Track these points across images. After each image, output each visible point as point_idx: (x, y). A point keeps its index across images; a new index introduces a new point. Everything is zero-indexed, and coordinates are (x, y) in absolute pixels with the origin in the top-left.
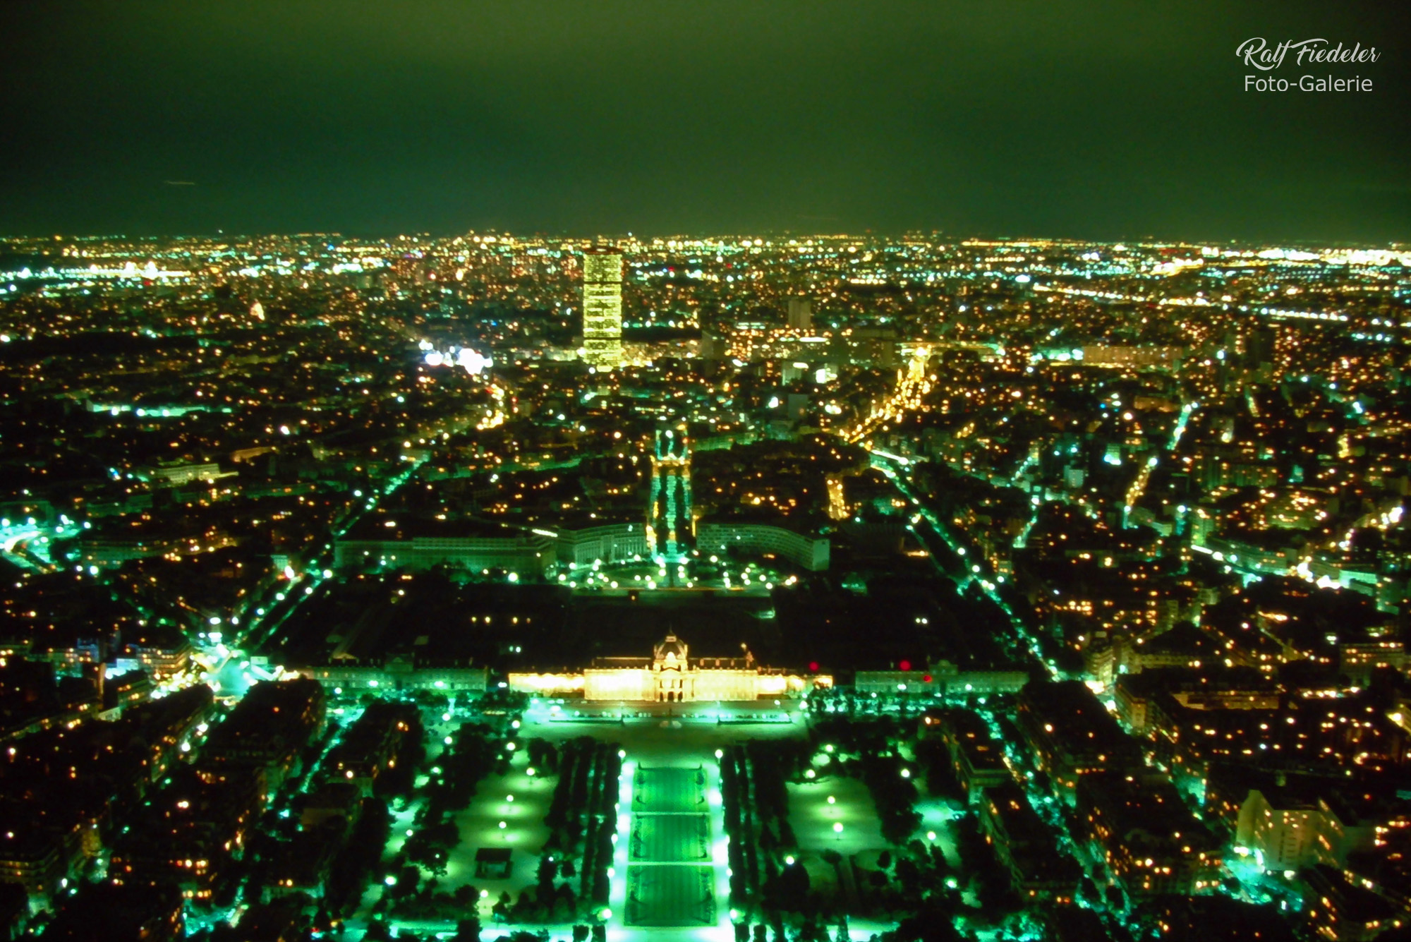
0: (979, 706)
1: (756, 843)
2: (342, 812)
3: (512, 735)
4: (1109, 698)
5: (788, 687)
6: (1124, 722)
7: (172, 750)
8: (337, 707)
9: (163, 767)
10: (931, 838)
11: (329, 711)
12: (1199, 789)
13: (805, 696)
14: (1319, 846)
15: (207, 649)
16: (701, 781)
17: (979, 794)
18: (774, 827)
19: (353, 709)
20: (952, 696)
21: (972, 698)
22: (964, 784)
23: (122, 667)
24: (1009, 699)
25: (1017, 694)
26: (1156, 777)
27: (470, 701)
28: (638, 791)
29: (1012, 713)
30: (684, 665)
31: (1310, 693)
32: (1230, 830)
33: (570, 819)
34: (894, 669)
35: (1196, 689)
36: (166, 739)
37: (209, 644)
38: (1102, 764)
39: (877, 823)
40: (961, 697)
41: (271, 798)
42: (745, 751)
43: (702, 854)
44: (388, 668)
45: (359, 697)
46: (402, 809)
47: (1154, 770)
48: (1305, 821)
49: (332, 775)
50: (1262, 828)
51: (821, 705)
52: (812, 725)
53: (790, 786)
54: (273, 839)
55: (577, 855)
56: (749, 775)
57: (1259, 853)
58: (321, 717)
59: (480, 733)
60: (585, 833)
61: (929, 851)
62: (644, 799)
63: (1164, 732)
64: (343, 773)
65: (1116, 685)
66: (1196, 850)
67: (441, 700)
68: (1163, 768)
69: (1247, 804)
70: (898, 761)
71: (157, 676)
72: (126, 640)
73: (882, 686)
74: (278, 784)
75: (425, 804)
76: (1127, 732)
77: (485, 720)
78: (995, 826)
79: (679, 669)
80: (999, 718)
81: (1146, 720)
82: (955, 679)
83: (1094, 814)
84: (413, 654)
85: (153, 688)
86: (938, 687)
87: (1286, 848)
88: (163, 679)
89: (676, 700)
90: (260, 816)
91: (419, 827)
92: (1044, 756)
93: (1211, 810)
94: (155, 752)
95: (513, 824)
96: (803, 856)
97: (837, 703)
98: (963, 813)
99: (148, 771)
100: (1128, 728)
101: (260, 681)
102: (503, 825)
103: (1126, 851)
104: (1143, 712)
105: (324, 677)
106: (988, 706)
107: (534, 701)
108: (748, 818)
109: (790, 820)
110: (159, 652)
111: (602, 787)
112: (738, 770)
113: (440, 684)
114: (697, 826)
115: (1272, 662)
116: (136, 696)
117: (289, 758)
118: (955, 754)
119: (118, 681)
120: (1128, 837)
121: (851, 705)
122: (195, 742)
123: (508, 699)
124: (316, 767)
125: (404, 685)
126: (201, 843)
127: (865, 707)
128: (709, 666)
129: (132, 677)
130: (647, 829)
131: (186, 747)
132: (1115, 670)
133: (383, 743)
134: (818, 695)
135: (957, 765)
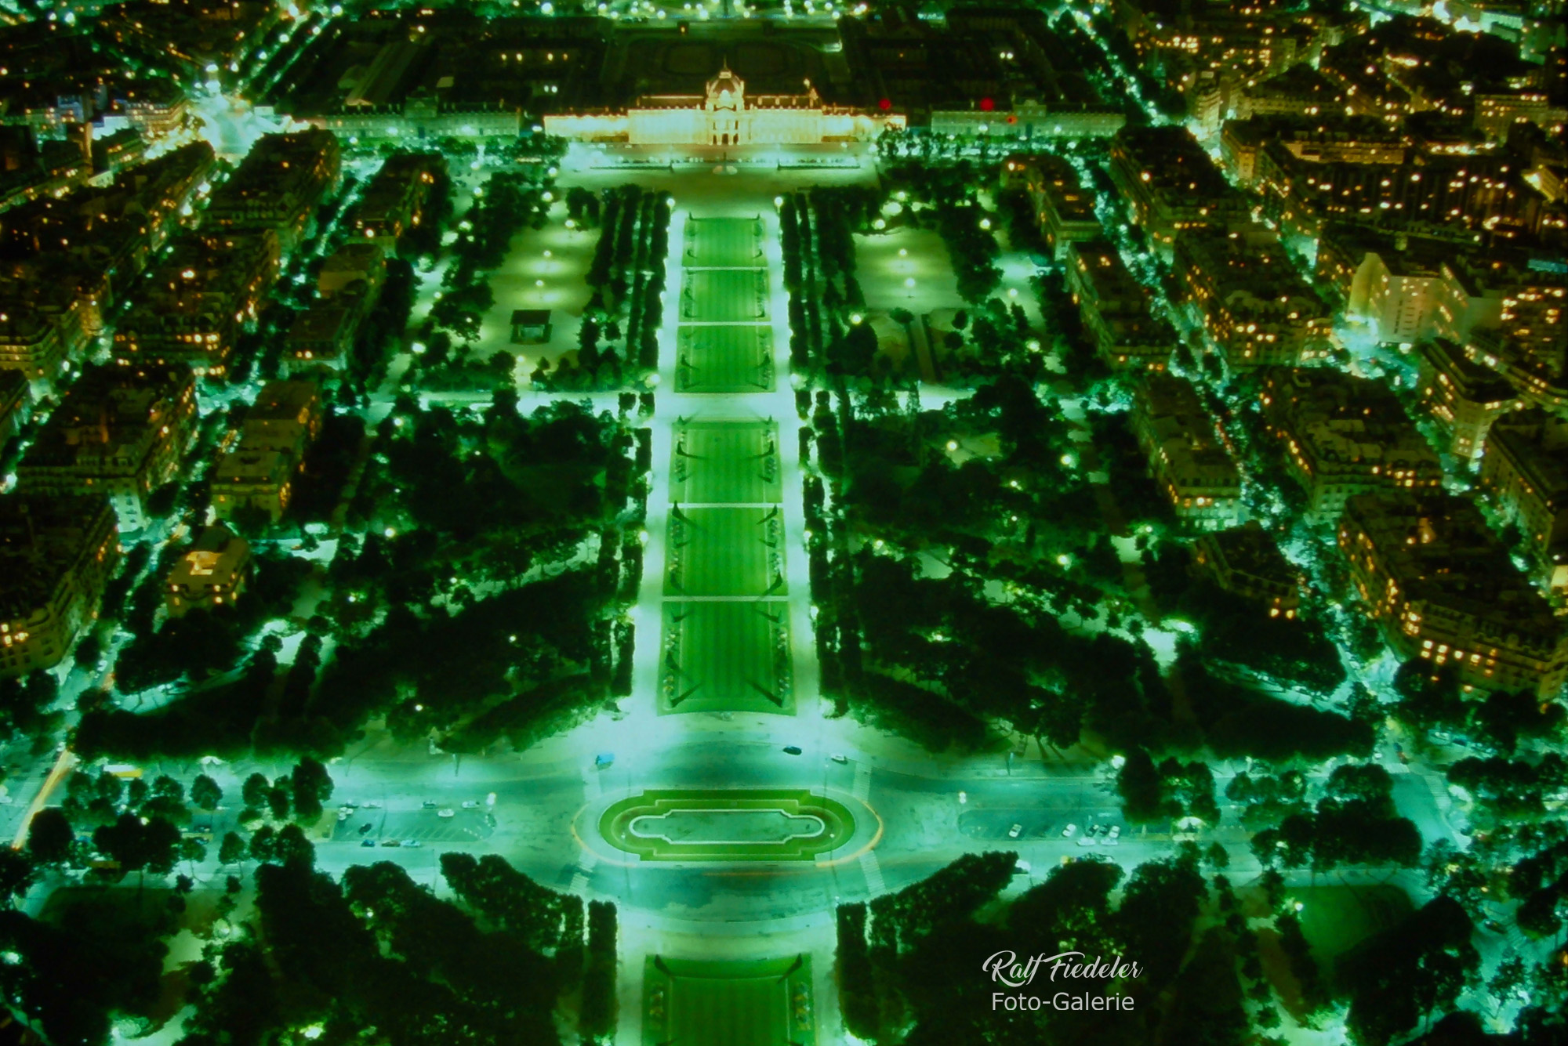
0: (1069, 151)
1: (820, 301)
2: (363, 275)
3: (549, 184)
4: (1213, 146)
5: (856, 128)
6: (1230, 173)
7: (171, 215)
8: (353, 159)
9: (164, 234)
10: (1011, 297)
11: (344, 163)
12: (1310, 249)
13: (875, 137)
14: (1440, 318)
15: (205, 101)
16: (758, 232)
17: (1066, 249)
18: (840, 285)
19: (371, 161)
20: (1039, 140)
21: (1061, 144)
22: (1049, 237)
23: (111, 125)
24: (1103, 144)
25: (1112, 139)
26: (1262, 234)
27: (502, 148)
28: (688, 244)
29: (1105, 159)
30: (741, 104)
31: (1439, 148)
32: (1342, 296)
33: (614, 276)
34: (976, 109)
35: (1310, 139)
36: (165, 203)
37: (207, 95)
38: (1203, 220)
39: (953, 279)
40: (1048, 141)
41: (284, 262)
42: (807, 199)
43: (758, 313)
44: (409, 114)
45: (377, 146)
46: (429, 270)
47: (1261, 227)
48: (1425, 291)
49: (351, 235)
50: (1378, 295)
51: (892, 147)
52: (882, 171)
53: (857, 237)
54: (288, 309)
55: (621, 316)
56: (812, 226)
57: (1373, 322)
58: (336, 171)
59: (514, 183)
60: (630, 291)
61: (1009, 311)
62: (695, 253)
63: (1274, 186)
64: (362, 233)
65: (1222, 131)
66: (1304, 315)
67: (470, 148)
68: (1271, 225)
69: (1362, 269)
70: (976, 211)
71: (151, 134)
72: (112, 94)
73: (961, 128)
74: (291, 247)
75: (454, 264)
76: (1232, 183)
77: (518, 169)
78: (1083, 284)
79: (734, 109)
80: (1089, 165)
81: (1254, 171)
82: (1043, 121)
83: (1192, 273)
84: (437, 98)
85: (147, 147)
86: (1023, 130)
87: (1403, 318)
88: (157, 136)
89: (731, 143)
90: (273, 283)
91: (448, 288)
92: (1139, 207)
93: (1322, 273)
94: (154, 218)
95: (552, 282)
96: (872, 314)
97: (911, 146)
98: (1048, 269)
99: (147, 240)
100: (1234, 181)
101: (266, 134)
102: (540, 283)
103: (1227, 315)
104: (1251, 162)
105: (338, 127)
106: (1078, 151)
107: (572, 147)
108: (811, 273)
109: (857, 275)
110: (151, 107)
111: (649, 241)
112: (799, 220)
113: (466, 130)
114: (755, 282)
115: (1398, 112)
116: (128, 158)
117: (302, 218)
118: (1040, 204)
119: (108, 142)
120: (1230, 300)
121: (926, 148)
122: (197, 206)
123: (544, 145)
124: (332, 227)
125: (427, 131)
126: (210, 316)
127: (942, 150)
128: (768, 105)
129: (123, 136)
130: (698, 286)
131: (187, 210)
132: (1222, 114)
133: (406, 198)
134: (889, 137)
135: (1042, 216)
